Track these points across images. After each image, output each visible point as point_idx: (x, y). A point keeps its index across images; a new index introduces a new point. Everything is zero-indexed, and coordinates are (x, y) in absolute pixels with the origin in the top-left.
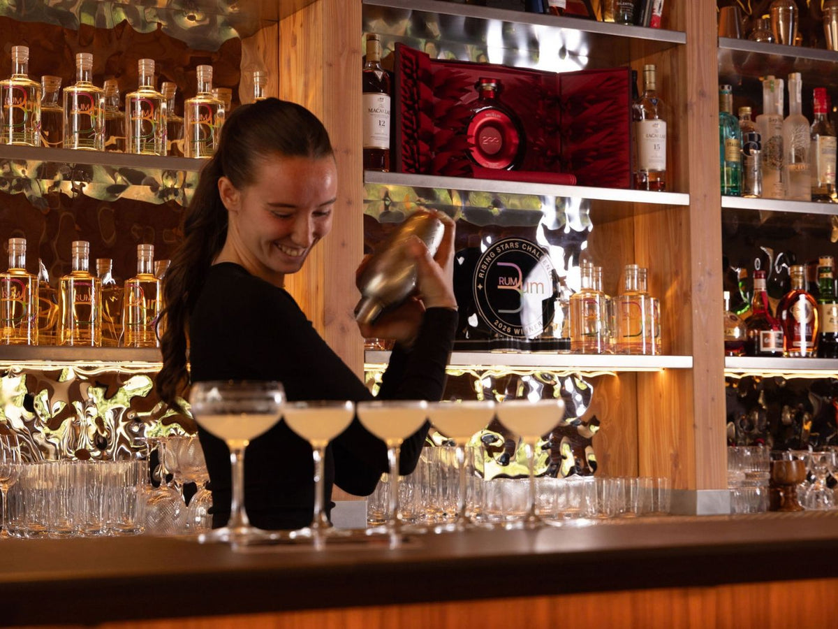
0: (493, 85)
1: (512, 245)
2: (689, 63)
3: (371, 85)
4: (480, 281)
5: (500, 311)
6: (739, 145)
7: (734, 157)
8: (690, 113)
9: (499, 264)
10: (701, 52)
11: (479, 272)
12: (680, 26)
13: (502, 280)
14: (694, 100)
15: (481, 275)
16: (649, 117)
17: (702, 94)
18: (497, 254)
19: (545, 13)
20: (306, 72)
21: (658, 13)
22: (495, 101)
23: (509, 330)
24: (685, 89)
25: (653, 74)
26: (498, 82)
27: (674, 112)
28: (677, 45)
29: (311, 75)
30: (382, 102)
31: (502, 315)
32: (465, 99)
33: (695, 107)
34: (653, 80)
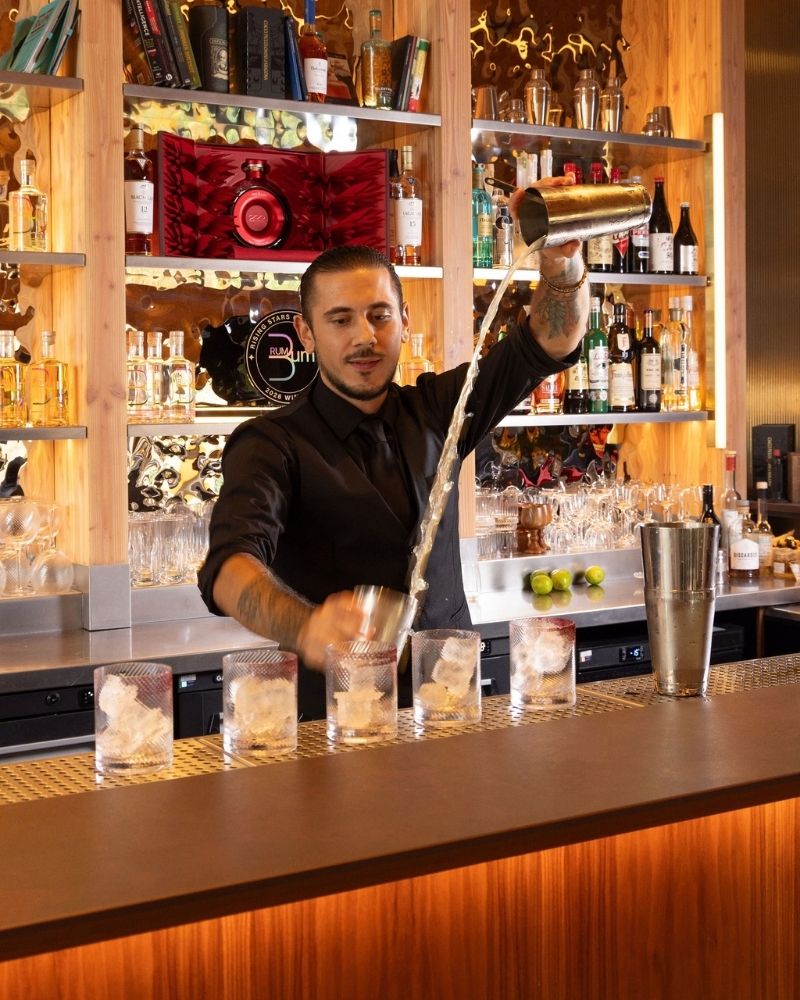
0: (259, 165)
1: (283, 317)
2: (444, 144)
3: (133, 172)
4: (252, 352)
5: (271, 379)
6: (491, 221)
7: (486, 232)
8: (444, 191)
9: (270, 335)
10: (456, 133)
11: (251, 343)
12: (436, 111)
13: (273, 350)
14: (449, 178)
15: (252, 347)
16: (406, 195)
17: (456, 173)
18: (268, 325)
19: (304, 100)
20: (72, 159)
21: (416, 96)
22: (262, 181)
23: (279, 396)
24: (440, 169)
25: (410, 154)
26: (264, 163)
27: (430, 189)
28: (433, 127)
29: (76, 163)
30: (145, 189)
31: (272, 383)
32: (229, 181)
33: (449, 187)
34: (410, 160)
